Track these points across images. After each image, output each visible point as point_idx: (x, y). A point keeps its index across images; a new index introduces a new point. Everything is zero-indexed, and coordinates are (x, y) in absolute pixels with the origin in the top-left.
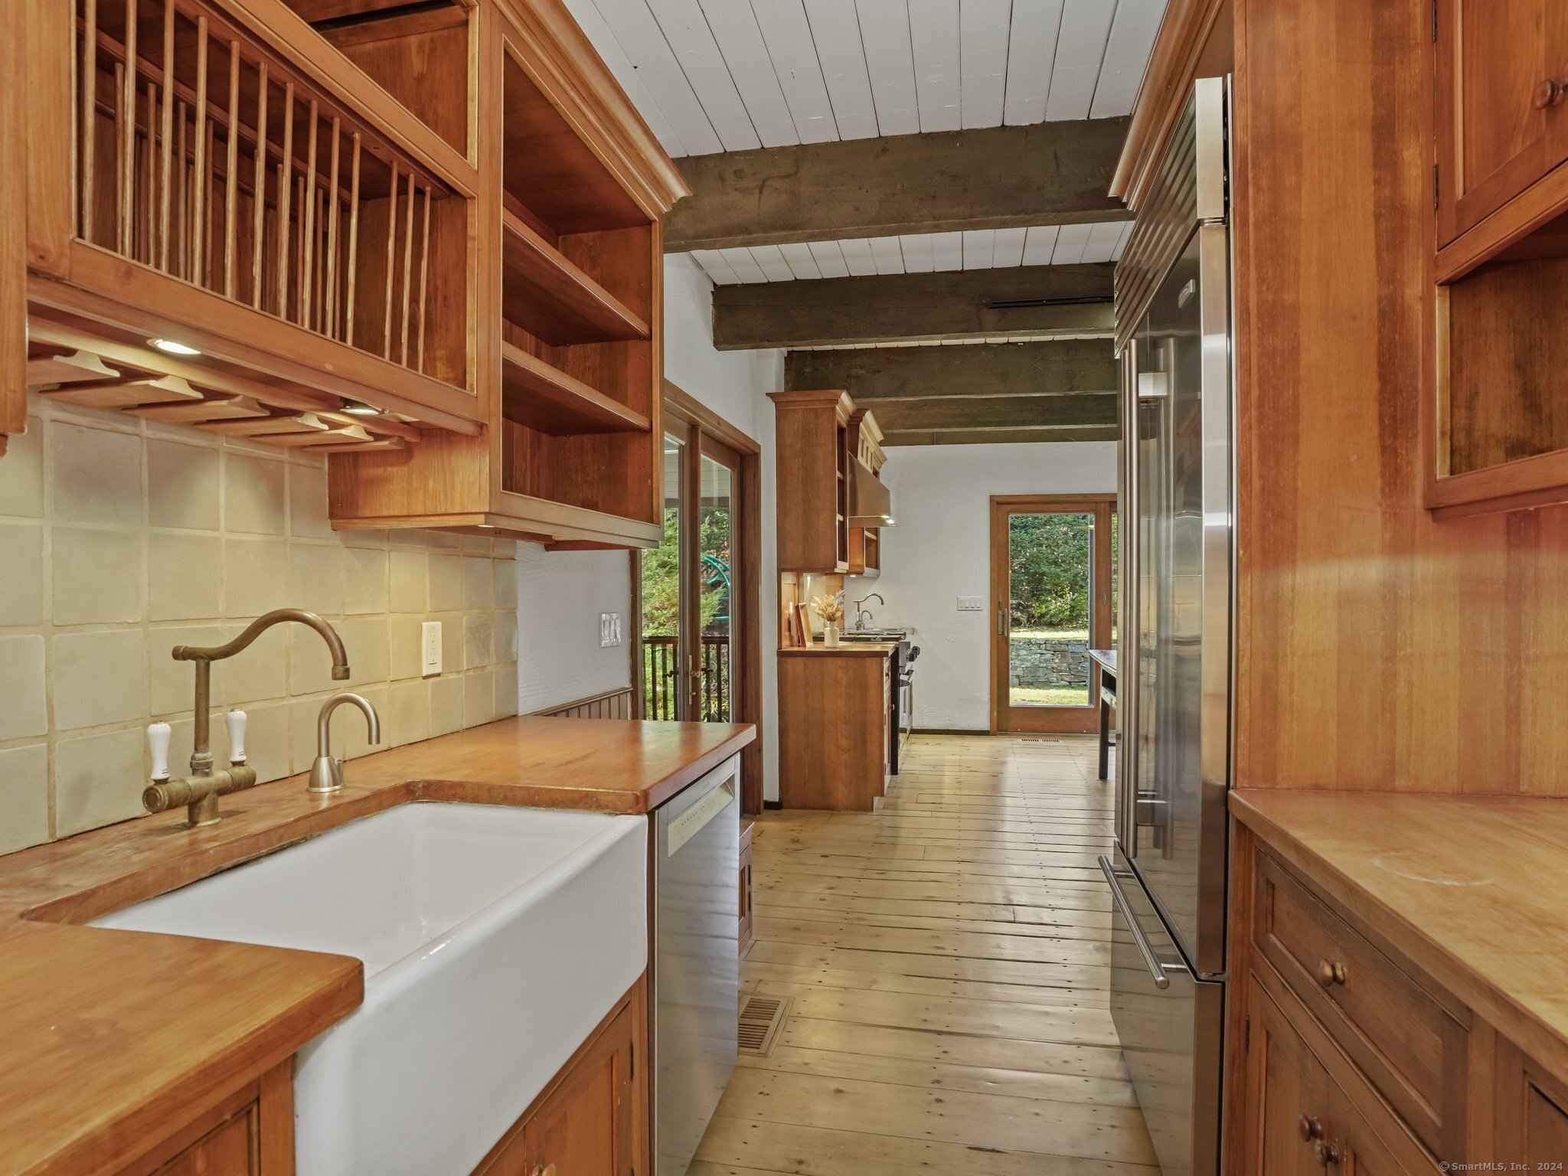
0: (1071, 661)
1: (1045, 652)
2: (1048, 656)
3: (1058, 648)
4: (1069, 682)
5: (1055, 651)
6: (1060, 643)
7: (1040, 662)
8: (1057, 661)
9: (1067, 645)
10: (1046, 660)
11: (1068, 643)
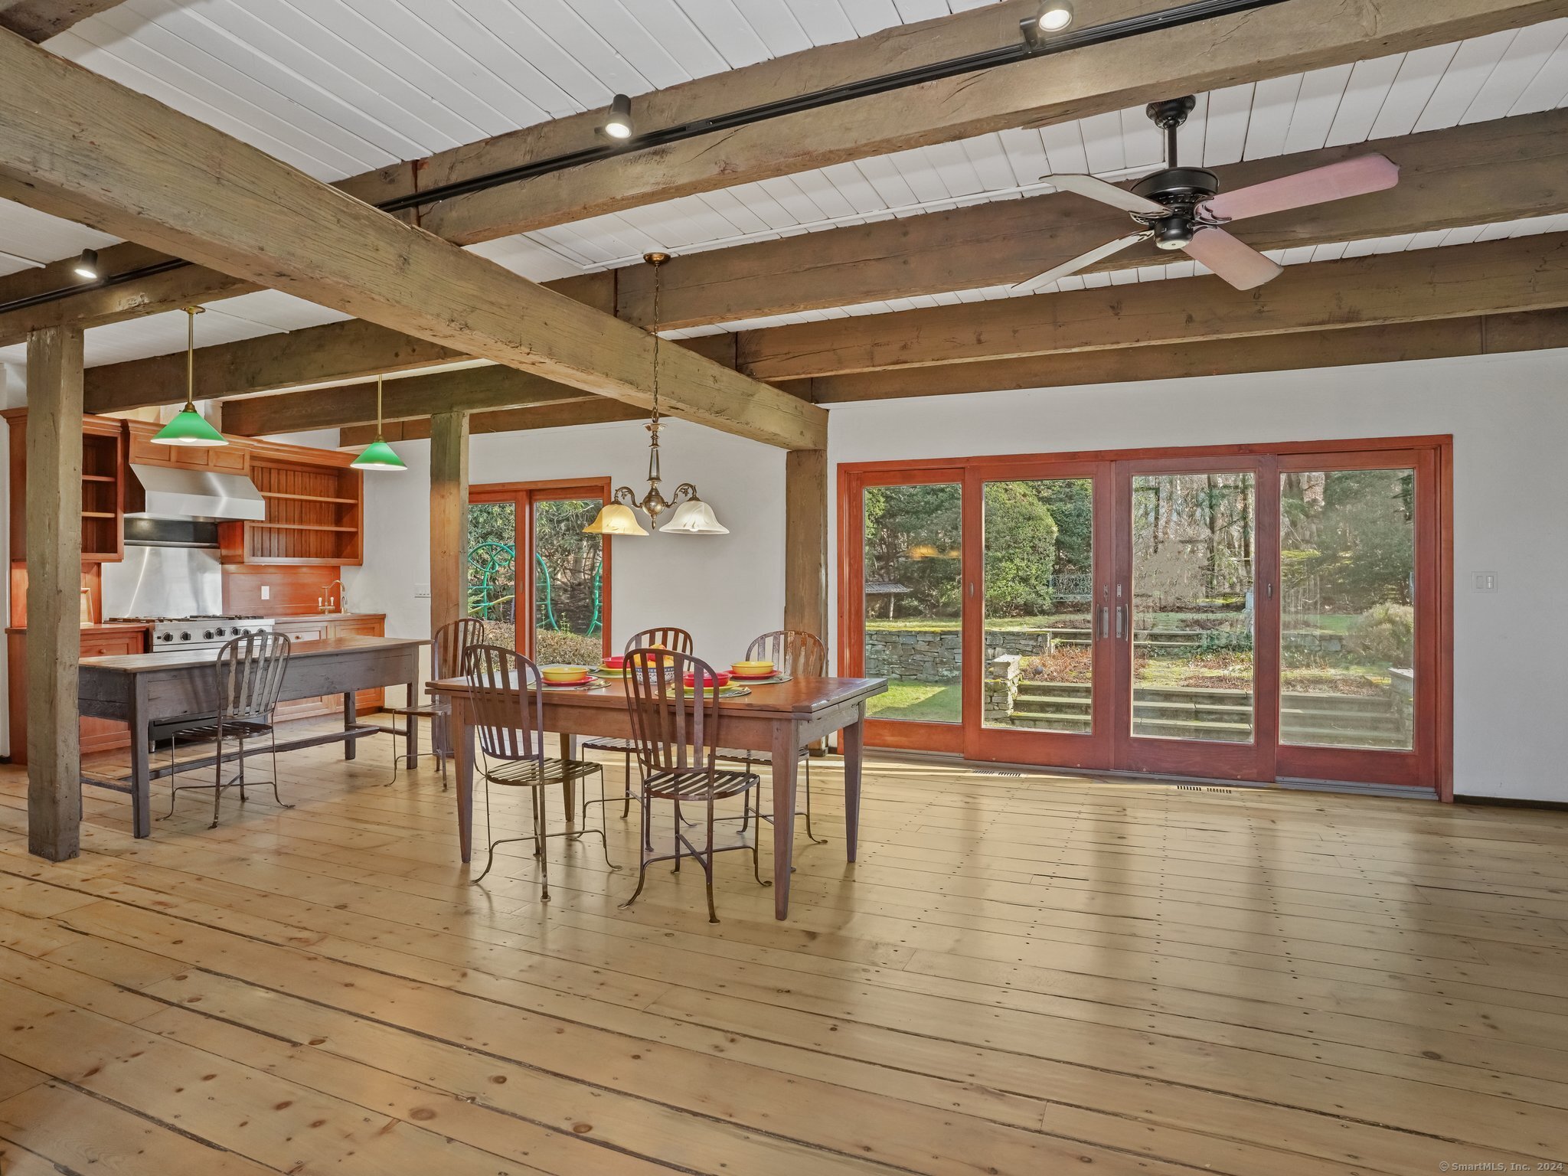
0: (902, 652)
1: (876, 642)
2: (880, 647)
3: (888, 639)
4: (901, 675)
5: (886, 643)
6: (891, 634)
7: (871, 653)
8: (887, 653)
9: (899, 636)
10: (877, 652)
11: (899, 634)
